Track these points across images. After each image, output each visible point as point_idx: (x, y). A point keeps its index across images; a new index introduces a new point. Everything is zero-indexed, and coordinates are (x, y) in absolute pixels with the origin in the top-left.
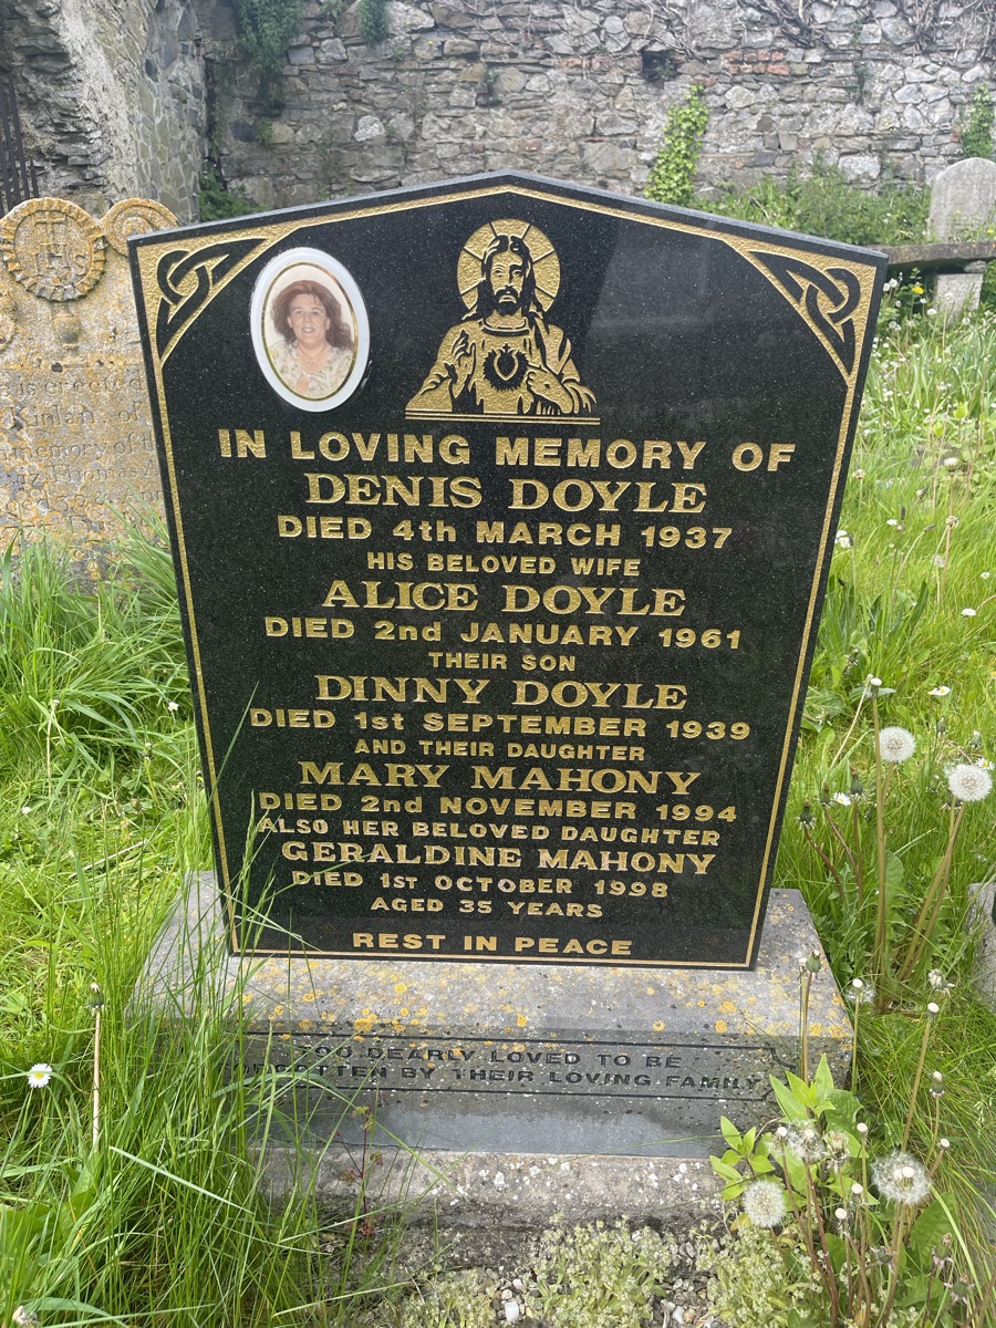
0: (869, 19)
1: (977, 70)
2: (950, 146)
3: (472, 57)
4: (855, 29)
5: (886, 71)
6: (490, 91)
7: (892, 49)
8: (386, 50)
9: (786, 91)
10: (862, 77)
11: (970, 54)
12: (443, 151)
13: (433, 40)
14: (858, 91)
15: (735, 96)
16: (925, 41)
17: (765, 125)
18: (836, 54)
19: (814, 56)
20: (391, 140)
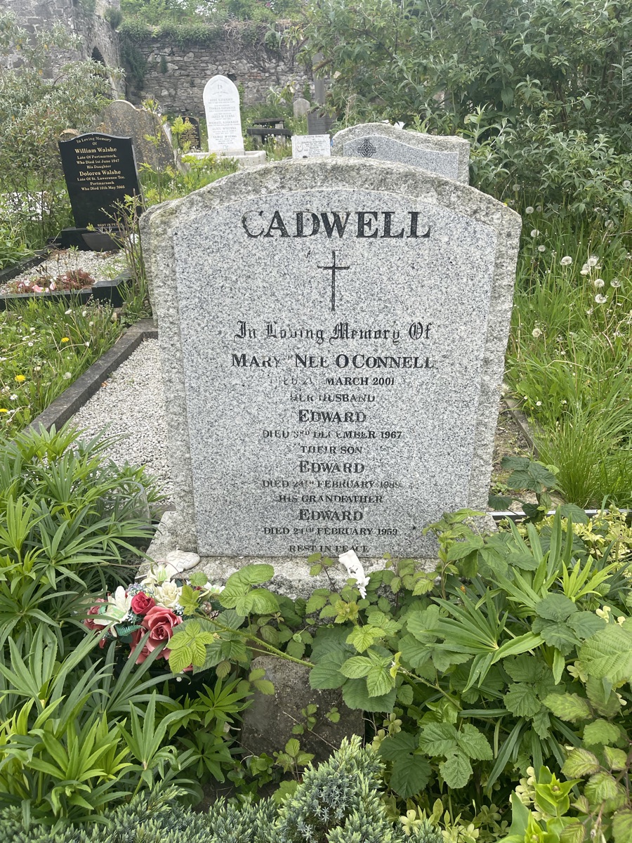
0: (278, 66)
1: (305, 77)
2: (301, 95)
3: (188, 76)
4: (275, 68)
5: (284, 78)
6: (193, 83)
7: (284, 73)
8: (167, 74)
9: (262, 83)
10: (278, 79)
11: (302, 73)
12: (183, 98)
13: (179, 71)
14: (278, 82)
15: (250, 84)
16: (291, 70)
17: (258, 91)
18: (272, 74)
19: (267, 75)
20: (170, 95)
